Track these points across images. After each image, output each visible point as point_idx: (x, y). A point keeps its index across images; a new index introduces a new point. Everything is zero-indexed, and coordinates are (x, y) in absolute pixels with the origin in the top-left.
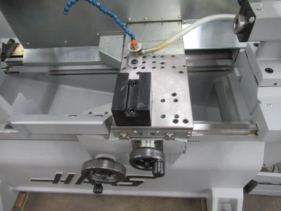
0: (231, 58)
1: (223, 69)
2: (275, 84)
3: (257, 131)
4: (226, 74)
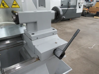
2: (37, 38)
4: (23, 46)
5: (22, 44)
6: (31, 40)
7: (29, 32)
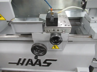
0: (80, 22)
1: (78, 25)
2: (95, 22)
3: (92, 36)
4: (79, 27)
5: (79, 25)
6: (90, 22)
7: (89, 16)
